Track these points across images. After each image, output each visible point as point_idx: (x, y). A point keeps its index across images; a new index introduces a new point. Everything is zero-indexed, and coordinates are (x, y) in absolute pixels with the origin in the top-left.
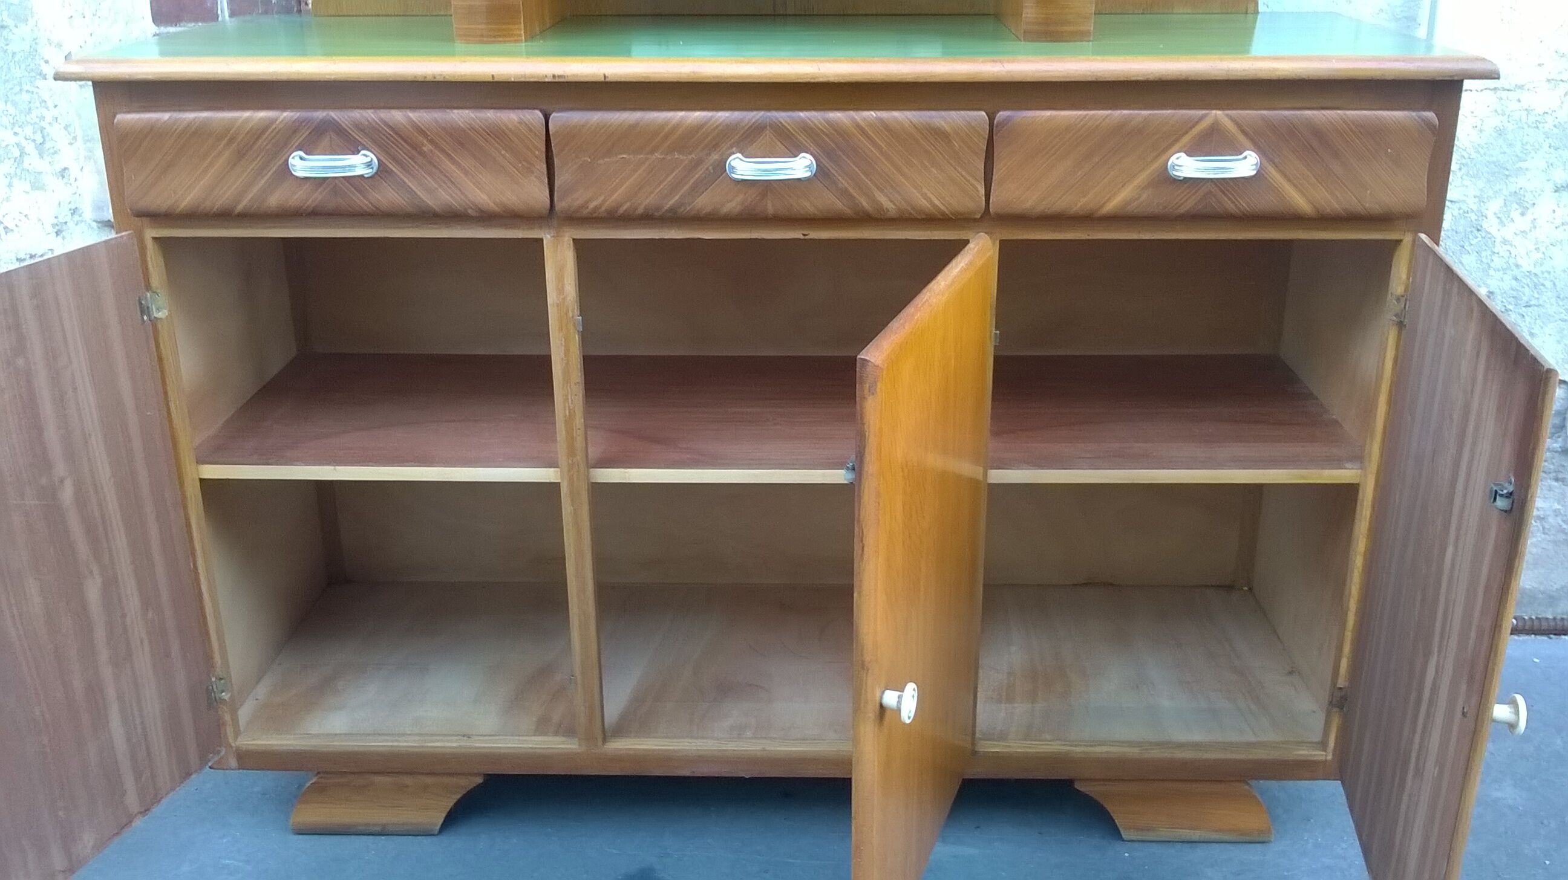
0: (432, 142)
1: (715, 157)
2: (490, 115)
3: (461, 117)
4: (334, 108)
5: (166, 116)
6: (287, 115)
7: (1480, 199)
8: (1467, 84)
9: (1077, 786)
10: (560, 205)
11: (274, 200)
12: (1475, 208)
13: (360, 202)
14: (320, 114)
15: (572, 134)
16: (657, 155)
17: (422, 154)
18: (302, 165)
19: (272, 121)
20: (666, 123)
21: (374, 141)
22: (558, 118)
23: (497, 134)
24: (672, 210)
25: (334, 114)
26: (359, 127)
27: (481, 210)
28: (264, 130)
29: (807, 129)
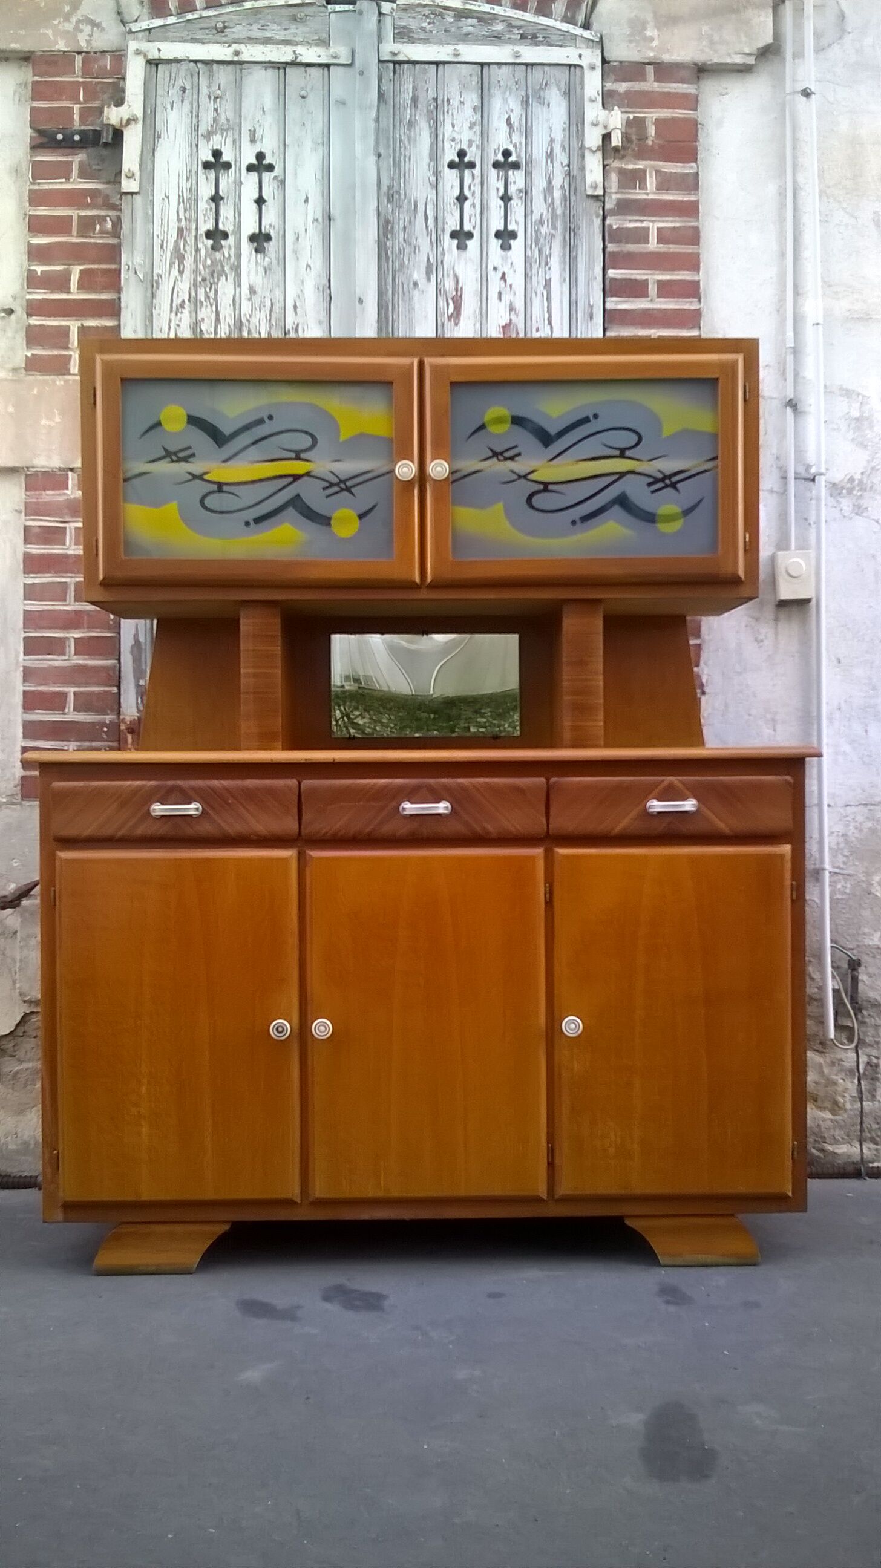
0: (233, 797)
1: (394, 804)
2: (268, 782)
3: (250, 783)
4: (179, 779)
5: (81, 784)
6: (153, 783)
7: (868, 874)
8: (807, 759)
9: (628, 1222)
10: (303, 832)
11: (139, 831)
12: (864, 879)
13: (189, 831)
14: (170, 783)
15: (313, 791)
16: (361, 803)
17: (228, 804)
18: (158, 809)
19: (144, 786)
20: (366, 785)
21: (201, 797)
22: (307, 783)
23: (271, 792)
24: (369, 834)
25: (179, 783)
26: (193, 788)
27: (258, 836)
28: (140, 790)
29: (446, 788)
